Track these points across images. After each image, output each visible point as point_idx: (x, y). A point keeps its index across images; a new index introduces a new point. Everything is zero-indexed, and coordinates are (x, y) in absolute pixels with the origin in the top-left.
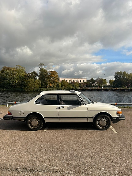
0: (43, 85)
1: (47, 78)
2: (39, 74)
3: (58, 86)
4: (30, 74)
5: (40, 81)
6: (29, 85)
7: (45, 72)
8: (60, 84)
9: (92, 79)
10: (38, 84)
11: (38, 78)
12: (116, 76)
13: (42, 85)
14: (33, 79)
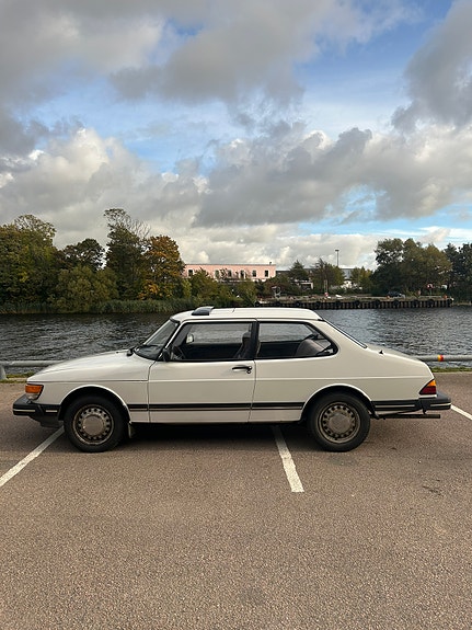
0: (124, 289)
1: (139, 262)
2: (107, 249)
3: (180, 292)
4: (75, 248)
5: (113, 274)
6: (75, 290)
7: (131, 242)
8: (187, 286)
9: (298, 266)
10: (109, 287)
11: (104, 262)
12: (383, 254)
13: (121, 289)
14: (86, 268)
